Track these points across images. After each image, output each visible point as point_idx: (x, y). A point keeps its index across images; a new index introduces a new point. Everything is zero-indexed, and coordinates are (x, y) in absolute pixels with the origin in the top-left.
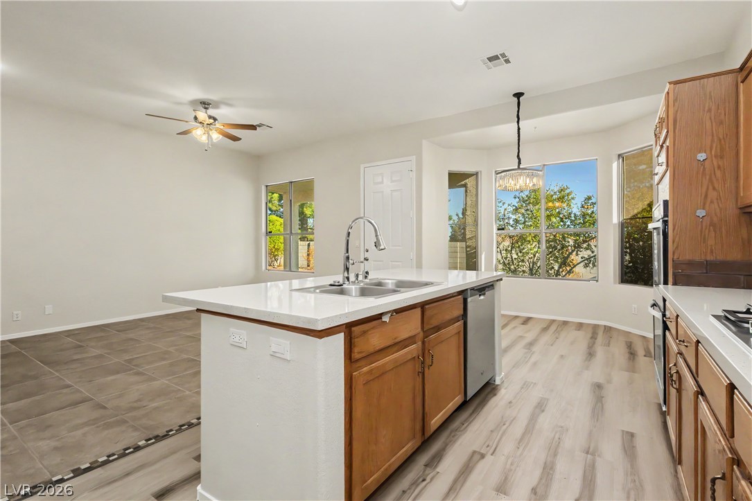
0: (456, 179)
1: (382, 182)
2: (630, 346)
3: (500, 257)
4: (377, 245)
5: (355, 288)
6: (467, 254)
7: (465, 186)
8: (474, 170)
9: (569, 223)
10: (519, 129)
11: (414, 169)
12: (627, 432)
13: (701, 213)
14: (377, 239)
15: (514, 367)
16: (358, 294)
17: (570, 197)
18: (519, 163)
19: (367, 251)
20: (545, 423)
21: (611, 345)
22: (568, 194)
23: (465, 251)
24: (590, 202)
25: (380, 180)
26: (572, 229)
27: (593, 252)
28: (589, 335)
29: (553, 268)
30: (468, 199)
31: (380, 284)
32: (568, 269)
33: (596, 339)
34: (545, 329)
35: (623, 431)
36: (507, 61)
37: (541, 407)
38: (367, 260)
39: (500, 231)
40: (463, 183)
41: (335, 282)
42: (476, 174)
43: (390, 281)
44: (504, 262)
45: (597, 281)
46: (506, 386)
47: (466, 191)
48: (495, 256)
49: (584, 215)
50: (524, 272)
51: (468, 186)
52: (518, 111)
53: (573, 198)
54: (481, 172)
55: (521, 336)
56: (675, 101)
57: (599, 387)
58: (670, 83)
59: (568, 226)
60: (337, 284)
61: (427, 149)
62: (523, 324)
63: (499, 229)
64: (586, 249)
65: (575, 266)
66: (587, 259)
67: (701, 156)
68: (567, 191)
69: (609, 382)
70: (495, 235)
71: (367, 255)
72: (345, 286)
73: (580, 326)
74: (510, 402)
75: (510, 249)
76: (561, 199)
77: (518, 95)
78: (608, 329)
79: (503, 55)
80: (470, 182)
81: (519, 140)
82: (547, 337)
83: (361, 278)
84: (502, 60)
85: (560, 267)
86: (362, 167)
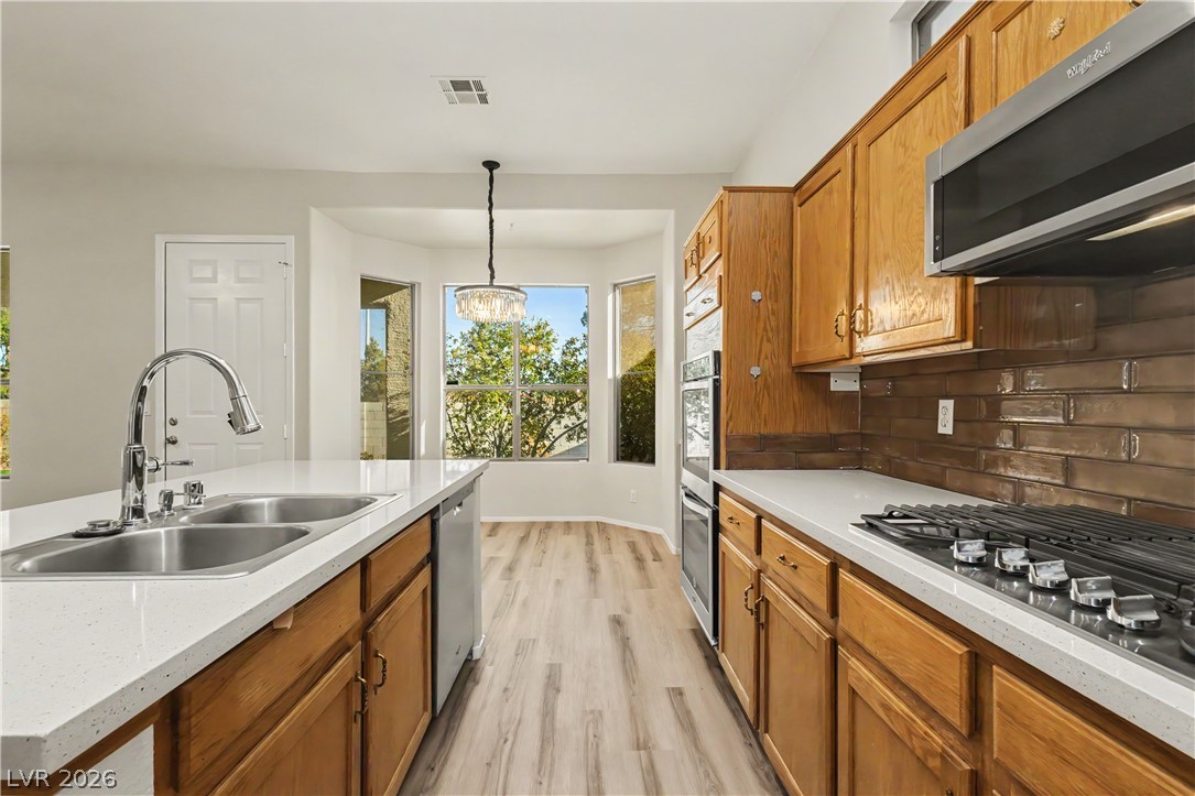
0: (374, 292)
1: (214, 280)
2: (633, 547)
3: (449, 431)
4: (235, 421)
5: (168, 532)
6: (388, 424)
7: (386, 306)
8: (408, 281)
9: (546, 376)
10: (492, 221)
11: (292, 261)
12: (673, 689)
13: (755, 371)
14: (235, 406)
15: (494, 617)
16: (176, 562)
17: (551, 338)
18: (492, 277)
19: (174, 423)
20: (567, 710)
21: (613, 550)
22: (548, 334)
23: (385, 418)
24: (573, 346)
25: (208, 273)
26: (551, 385)
27: (579, 419)
28: (584, 540)
29: (527, 443)
30: (390, 330)
31: (236, 513)
32: (547, 443)
33: (592, 544)
34: (524, 539)
35: (668, 689)
36: (483, 99)
37: (553, 684)
38: (174, 442)
39: (450, 386)
40: (382, 300)
41: (93, 525)
42: (413, 286)
43: (265, 501)
44: (455, 437)
45: (588, 460)
46: (491, 659)
47: (387, 316)
48: (444, 428)
49: (565, 365)
50: (484, 450)
51: (392, 307)
52: (491, 192)
53: (554, 340)
54: (419, 284)
55: (492, 558)
56: (730, 214)
57: (617, 622)
58: (725, 188)
59: (546, 380)
60: (103, 530)
61: (321, 229)
62: (490, 536)
63: (448, 383)
64: (571, 413)
65: (556, 440)
66: (571, 429)
67: (756, 295)
68: (548, 329)
69: (628, 611)
70: (442, 392)
71: (172, 432)
72: (131, 532)
73: (568, 526)
74: (506, 690)
75: (463, 414)
76: (537, 340)
77: (491, 165)
78: (602, 527)
79: (479, 86)
80: (394, 300)
81: (492, 238)
82: (529, 554)
83: (178, 501)
84: (475, 92)
85: (536, 442)
86: (160, 240)
